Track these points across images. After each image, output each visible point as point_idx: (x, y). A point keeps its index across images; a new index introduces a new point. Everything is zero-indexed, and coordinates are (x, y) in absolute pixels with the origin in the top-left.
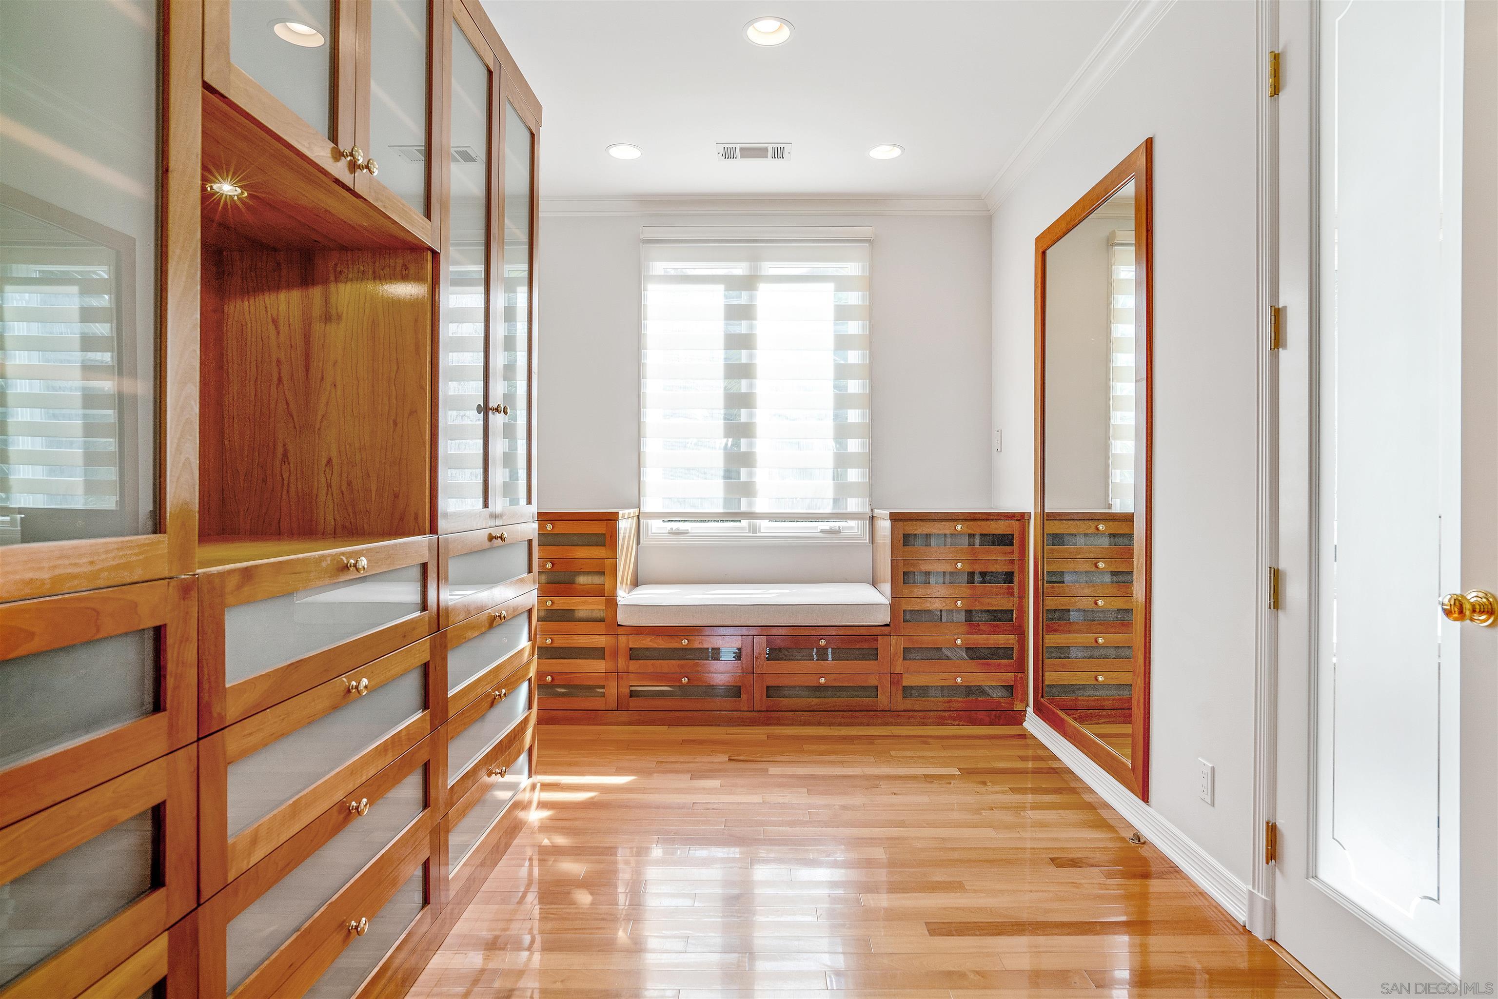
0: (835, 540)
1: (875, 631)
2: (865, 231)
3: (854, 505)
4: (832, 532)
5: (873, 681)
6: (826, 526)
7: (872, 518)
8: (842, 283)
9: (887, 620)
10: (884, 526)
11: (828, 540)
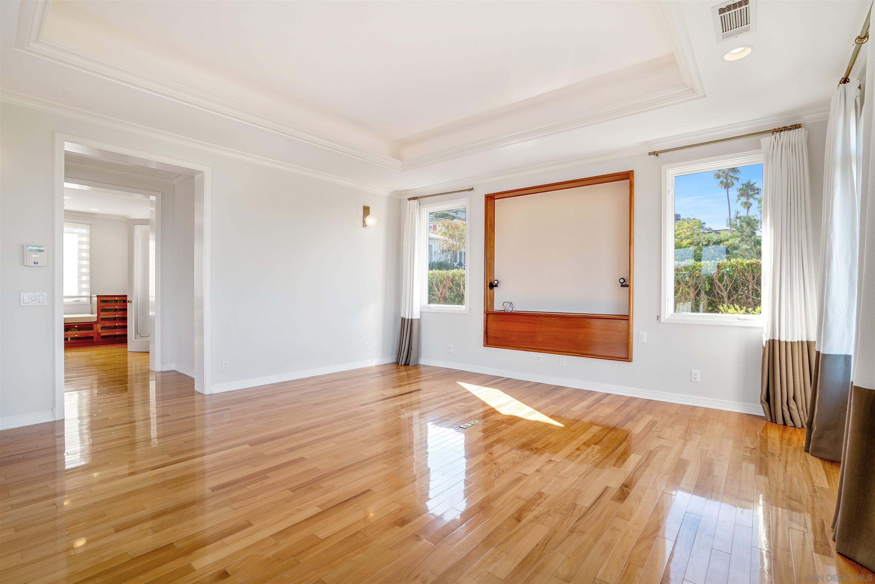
0: (78, 303)
1: (92, 323)
2: (89, 222)
3: (84, 294)
4: (77, 301)
5: (92, 335)
6: (75, 299)
7: (91, 297)
8: (81, 235)
9: (96, 320)
10: (95, 299)
11: (75, 303)
